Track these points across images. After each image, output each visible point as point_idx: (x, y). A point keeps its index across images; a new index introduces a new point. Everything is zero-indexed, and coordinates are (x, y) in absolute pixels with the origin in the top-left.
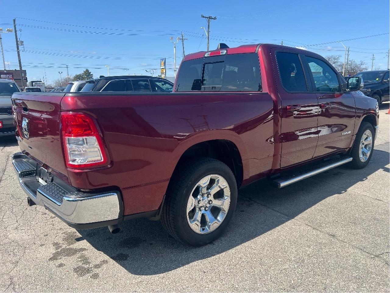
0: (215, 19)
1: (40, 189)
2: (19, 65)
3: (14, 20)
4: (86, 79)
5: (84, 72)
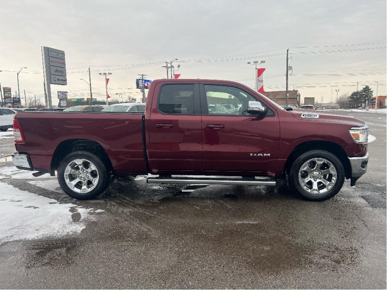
3: (288, 50)
4: (364, 96)
5: (364, 89)
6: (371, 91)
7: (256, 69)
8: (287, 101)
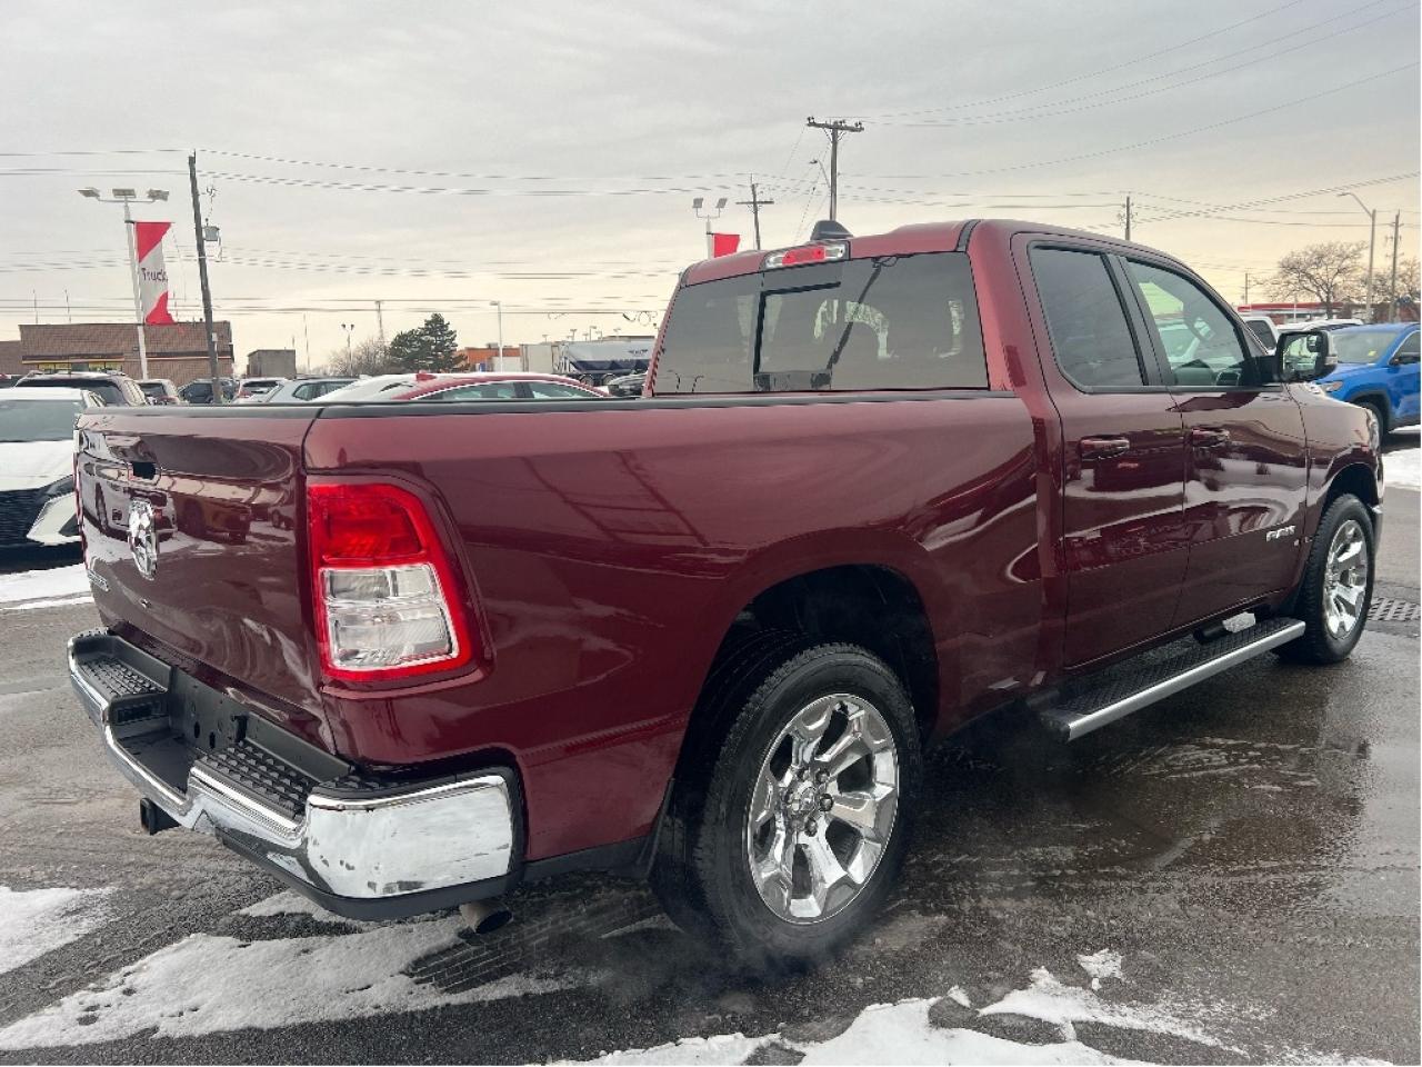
0: (858, 128)
1: (199, 768)
2: (201, 303)
3: (192, 161)
4: (433, 347)
5: (428, 323)
6: (451, 333)
7: (127, 222)
8: (213, 363)
